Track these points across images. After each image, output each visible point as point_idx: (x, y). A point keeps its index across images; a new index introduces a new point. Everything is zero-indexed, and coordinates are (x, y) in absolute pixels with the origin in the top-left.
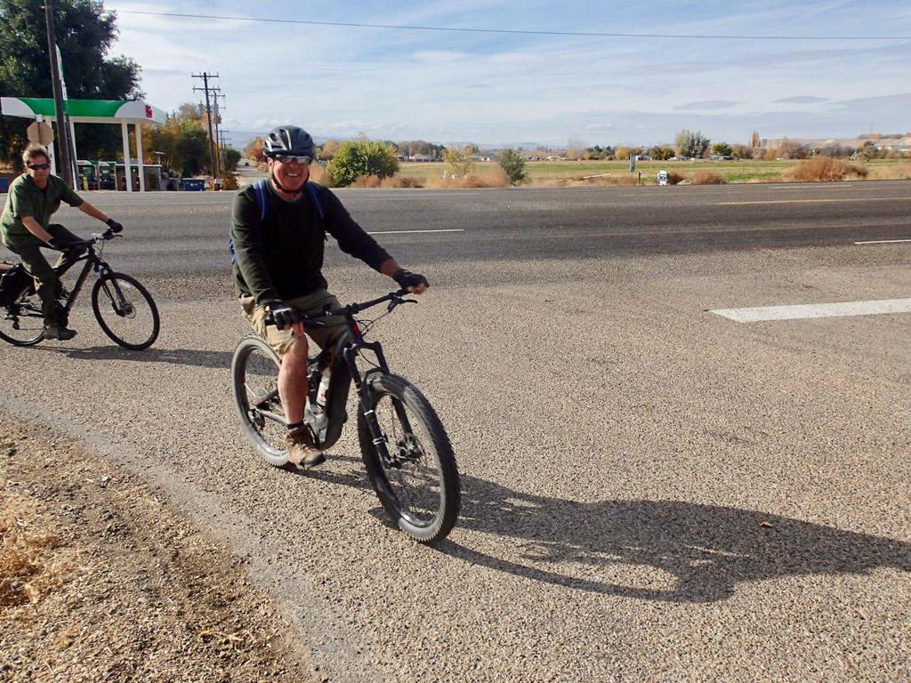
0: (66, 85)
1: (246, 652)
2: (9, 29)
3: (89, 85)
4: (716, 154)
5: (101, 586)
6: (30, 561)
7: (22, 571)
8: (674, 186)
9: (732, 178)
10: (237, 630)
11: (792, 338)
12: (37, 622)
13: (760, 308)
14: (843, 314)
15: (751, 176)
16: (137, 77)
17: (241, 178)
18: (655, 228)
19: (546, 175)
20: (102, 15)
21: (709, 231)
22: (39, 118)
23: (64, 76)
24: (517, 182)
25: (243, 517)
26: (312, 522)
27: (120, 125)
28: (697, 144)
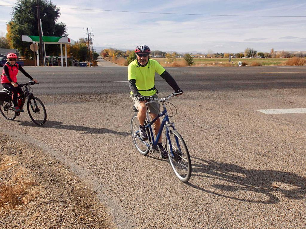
0: (43, 32)
1: (95, 224)
2: (26, 13)
3: (50, 31)
4: (259, 56)
5: (47, 199)
6: (25, 190)
7: (22, 193)
8: (244, 67)
9: (264, 64)
10: (92, 216)
11: (285, 120)
12: (26, 211)
13: (274, 110)
14: (303, 112)
15: (271, 63)
16: (66, 29)
17: (99, 62)
18: (237, 81)
19: (200, 62)
20: (56, 9)
21: (256, 82)
22: (34, 42)
23: (42, 29)
24: (190, 65)
25: (95, 178)
26: (118, 180)
27: (60, 45)
28: (252, 53)
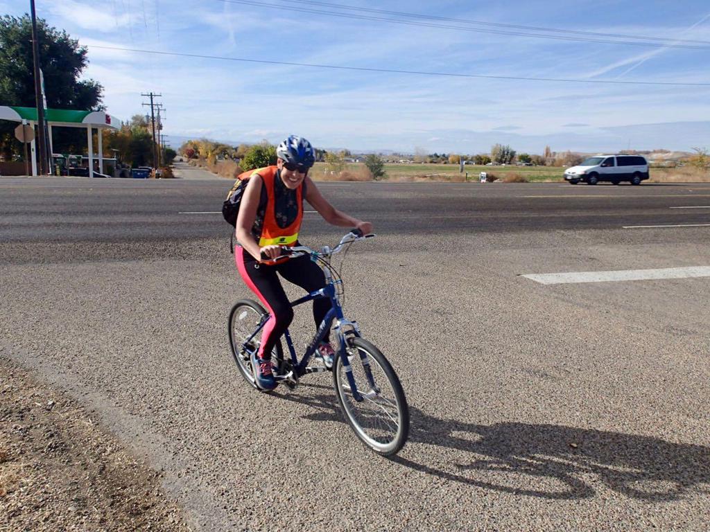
0: (47, 99)
2: (6, 57)
3: (65, 98)
4: (520, 161)
8: (491, 184)
9: (532, 178)
11: (583, 297)
13: (558, 274)
14: (618, 280)
15: (545, 177)
16: (101, 94)
17: (176, 170)
18: (479, 213)
19: (399, 173)
20: (77, 49)
21: (519, 216)
22: (25, 122)
23: (45, 91)
24: (378, 178)
26: (216, 442)
27: (86, 129)
28: (507, 154)
